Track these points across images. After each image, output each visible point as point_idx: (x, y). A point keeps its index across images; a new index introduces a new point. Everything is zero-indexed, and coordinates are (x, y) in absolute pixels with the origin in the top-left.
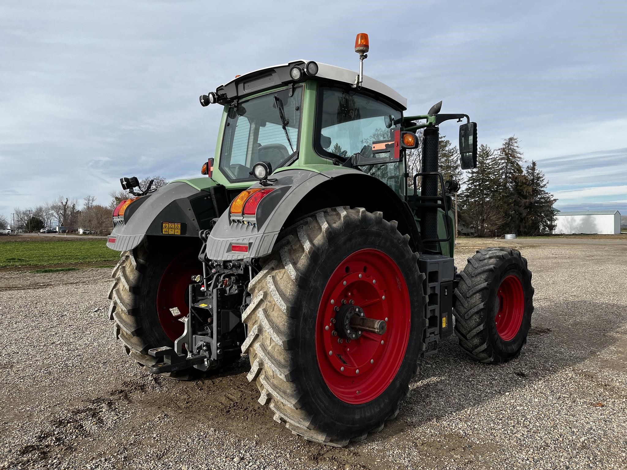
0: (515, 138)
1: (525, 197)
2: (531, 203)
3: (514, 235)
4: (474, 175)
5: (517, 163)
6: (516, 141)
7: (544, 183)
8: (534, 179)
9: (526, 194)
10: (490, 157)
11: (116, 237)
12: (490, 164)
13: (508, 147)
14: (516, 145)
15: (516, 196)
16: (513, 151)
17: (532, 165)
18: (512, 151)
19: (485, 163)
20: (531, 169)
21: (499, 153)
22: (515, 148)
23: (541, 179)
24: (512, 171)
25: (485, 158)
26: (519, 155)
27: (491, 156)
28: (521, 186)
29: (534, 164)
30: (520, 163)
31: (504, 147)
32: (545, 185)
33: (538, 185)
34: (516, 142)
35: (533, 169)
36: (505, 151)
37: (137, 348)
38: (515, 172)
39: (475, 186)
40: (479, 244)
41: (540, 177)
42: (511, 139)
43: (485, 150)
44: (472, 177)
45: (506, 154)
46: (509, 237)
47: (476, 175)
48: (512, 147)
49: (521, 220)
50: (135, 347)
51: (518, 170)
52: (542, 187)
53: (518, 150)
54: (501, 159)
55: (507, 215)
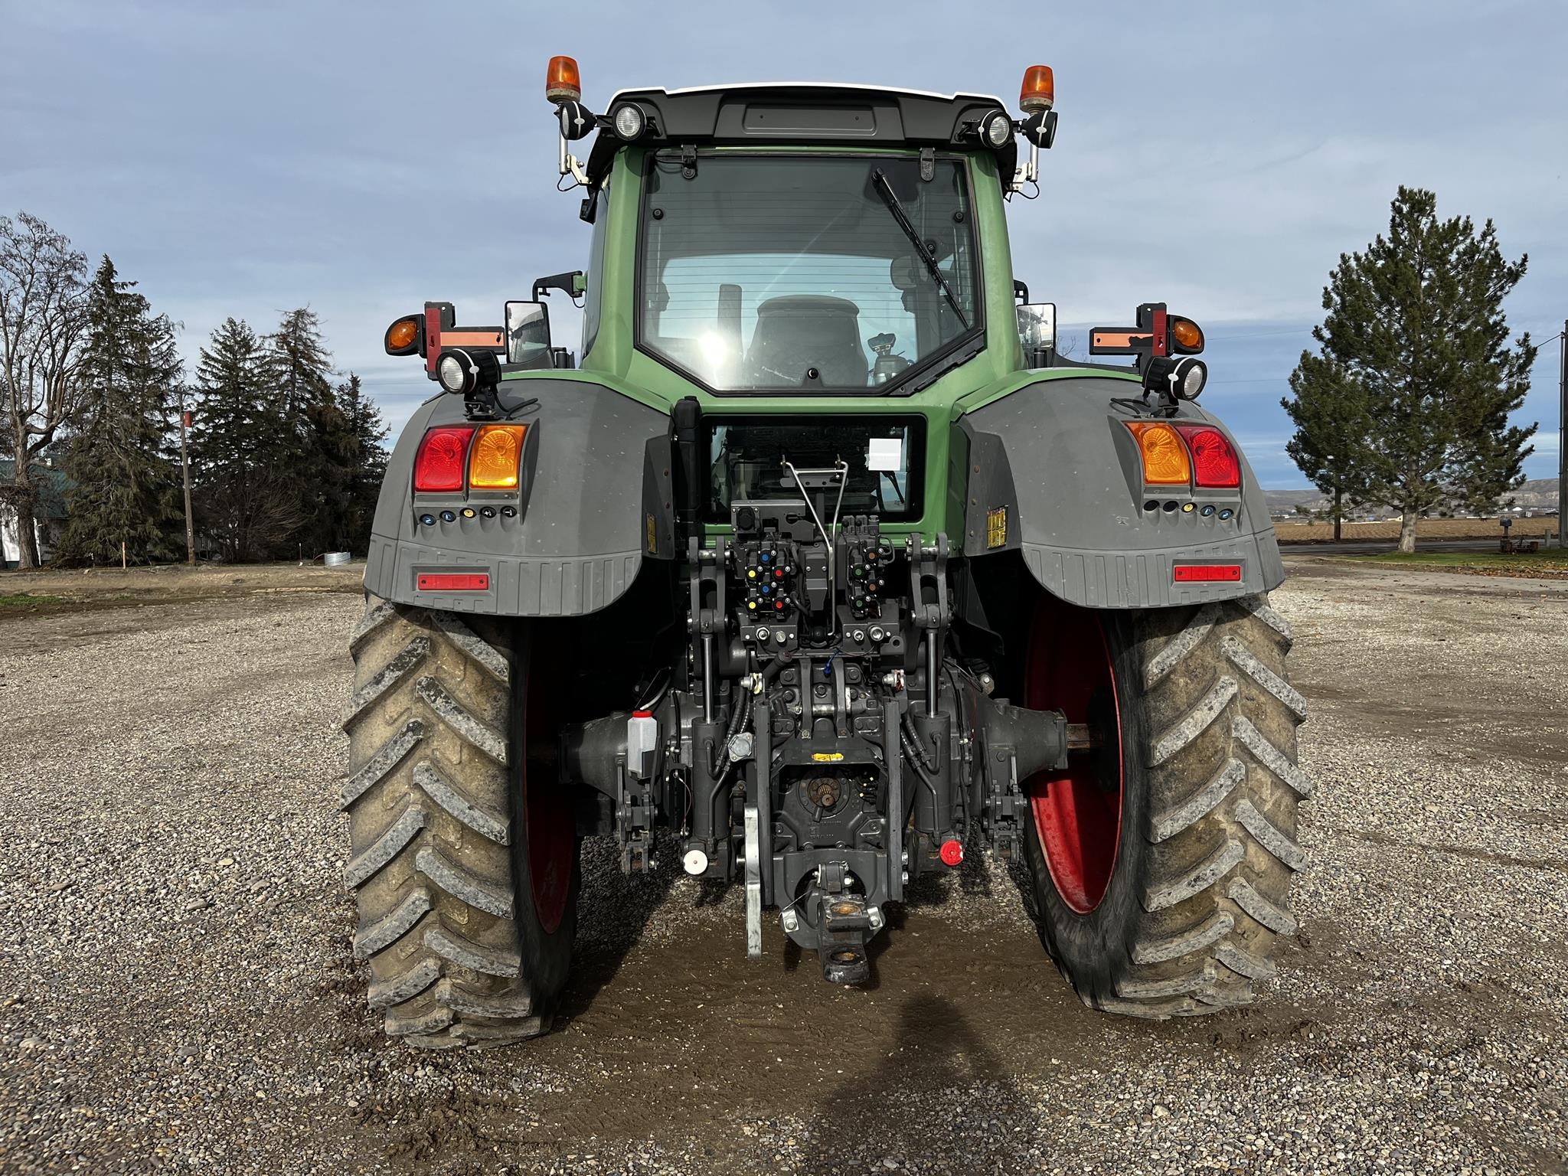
0: (310, 311)
1: (343, 462)
2: (355, 477)
3: (347, 554)
4: (212, 397)
5: (320, 377)
6: (313, 319)
7: (381, 430)
8: (356, 418)
9: (346, 454)
10: (253, 355)
11: (486, 569)
12: (256, 371)
13: (294, 332)
14: (312, 329)
15: (322, 457)
16: (310, 346)
17: (350, 384)
18: (305, 344)
19: (242, 369)
20: (347, 394)
21: (274, 347)
22: (313, 338)
23: (374, 419)
24: (308, 396)
25: (242, 354)
26: (322, 357)
27: (255, 350)
28: (331, 434)
29: (355, 382)
30: (327, 377)
31: (284, 331)
32: (383, 434)
33: (366, 432)
34: (313, 323)
35: (354, 394)
36: (288, 344)
37: (505, 959)
38: (314, 398)
39: (216, 427)
40: (296, 578)
41: (370, 416)
42: (300, 314)
43: (240, 334)
44: (205, 402)
45: (293, 352)
46: (334, 558)
47: (219, 398)
48: (304, 335)
49: (338, 517)
50: (497, 958)
51: (322, 394)
52: (376, 438)
53: (320, 344)
54: (281, 362)
55: (308, 506)
